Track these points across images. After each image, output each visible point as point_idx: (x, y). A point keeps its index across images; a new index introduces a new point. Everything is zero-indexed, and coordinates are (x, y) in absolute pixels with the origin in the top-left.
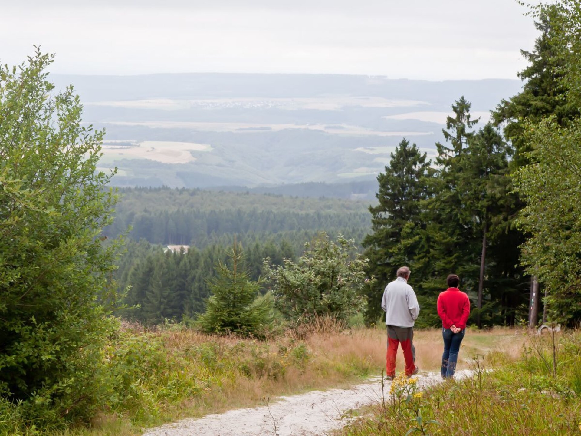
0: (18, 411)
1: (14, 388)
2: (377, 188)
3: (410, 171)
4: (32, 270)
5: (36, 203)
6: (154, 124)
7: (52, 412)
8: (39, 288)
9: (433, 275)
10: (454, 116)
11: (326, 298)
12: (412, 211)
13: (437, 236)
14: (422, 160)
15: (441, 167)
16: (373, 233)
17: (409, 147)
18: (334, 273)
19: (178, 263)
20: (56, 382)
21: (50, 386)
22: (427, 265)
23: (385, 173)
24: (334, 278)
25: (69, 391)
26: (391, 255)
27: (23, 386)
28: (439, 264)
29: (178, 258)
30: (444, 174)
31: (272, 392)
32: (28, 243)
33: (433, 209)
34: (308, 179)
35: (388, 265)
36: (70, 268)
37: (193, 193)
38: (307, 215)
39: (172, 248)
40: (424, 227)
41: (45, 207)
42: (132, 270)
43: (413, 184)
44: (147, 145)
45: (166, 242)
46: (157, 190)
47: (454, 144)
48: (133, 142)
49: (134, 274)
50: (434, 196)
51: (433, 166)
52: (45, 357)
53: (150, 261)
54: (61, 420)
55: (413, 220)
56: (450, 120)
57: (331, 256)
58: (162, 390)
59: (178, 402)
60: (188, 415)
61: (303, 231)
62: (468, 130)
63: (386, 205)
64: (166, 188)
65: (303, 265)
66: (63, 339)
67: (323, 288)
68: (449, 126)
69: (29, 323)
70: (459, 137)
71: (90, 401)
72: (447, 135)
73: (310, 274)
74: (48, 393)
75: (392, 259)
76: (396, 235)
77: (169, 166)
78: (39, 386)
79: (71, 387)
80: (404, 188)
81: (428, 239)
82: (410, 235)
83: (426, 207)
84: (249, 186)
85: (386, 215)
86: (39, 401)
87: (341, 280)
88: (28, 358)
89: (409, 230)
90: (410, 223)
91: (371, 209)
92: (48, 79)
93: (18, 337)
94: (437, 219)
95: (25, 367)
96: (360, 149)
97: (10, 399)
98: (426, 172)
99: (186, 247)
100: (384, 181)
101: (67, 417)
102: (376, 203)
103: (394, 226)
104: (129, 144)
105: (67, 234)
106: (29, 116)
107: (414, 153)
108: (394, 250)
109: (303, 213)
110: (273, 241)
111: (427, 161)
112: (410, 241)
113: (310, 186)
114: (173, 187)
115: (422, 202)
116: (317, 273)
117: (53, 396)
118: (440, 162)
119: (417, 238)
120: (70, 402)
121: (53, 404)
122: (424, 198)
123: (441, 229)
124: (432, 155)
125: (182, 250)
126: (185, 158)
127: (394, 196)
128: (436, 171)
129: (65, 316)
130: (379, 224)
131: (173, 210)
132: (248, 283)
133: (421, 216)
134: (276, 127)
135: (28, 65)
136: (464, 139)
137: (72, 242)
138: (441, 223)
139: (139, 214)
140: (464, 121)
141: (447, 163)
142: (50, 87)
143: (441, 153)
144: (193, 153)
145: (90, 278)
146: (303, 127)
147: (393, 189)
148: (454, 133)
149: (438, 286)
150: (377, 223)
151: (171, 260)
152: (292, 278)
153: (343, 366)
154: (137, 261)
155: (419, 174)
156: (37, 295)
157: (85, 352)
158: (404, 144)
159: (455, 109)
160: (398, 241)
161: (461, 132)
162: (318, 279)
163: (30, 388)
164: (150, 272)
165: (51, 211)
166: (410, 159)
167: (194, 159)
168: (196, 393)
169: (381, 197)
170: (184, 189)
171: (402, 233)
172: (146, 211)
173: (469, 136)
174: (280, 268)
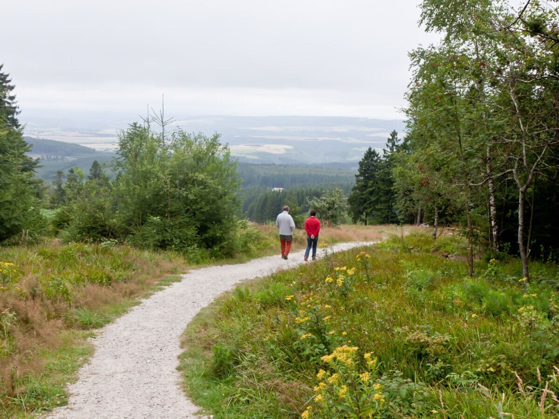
0: (209, 252)
1: (207, 244)
2: (358, 167)
3: (372, 160)
4: (214, 206)
5: (215, 184)
6: (269, 137)
7: (220, 253)
8: (216, 212)
9: (381, 202)
10: (391, 138)
11: (330, 213)
12: (372, 177)
13: (382, 187)
14: (377, 156)
15: (385, 159)
16: (356, 185)
17: (372, 150)
18: (334, 203)
19: (278, 196)
20: (221, 243)
21: (219, 244)
22: (378, 199)
23: (362, 161)
24: (334, 205)
25: (225, 246)
26: (363, 195)
27: (210, 244)
28: (383, 199)
29: (278, 193)
30: (386, 162)
31: (299, 248)
32: (212, 197)
33: (381, 176)
34: (334, 161)
35: (362, 198)
36: (226, 206)
37: (285, 167)
38: (332, 176)
39: (276, 189)
40: (377, 183)
41: (218, 185)
42: (259, 198)
43: (373, 165)
44: (266, 146)
45: (274, 187)
46: (270, 165)
47: (391, 149)
48: (261, 144)
49: (259, 200)
50: (382, 171)
51: (381, 158)
52: (218, 235)
53: (266, 194)
54: (223, 255)
55: (373, 180)
56: (389, 139)
57: (333, 196)
58: (259, 246)
59: (264, 251)
60: (268, 255)
61: (331, 183)
62: (396, 144)
63: (362, 174)
64: (274, 164)
65: (322, 200)
66: (224, 229)
67: (329, 209)
68: (388, 142)
69: (212, 223)
70: (393, 146)
71: (233, 249)
72: (388, 146)
73: (324, 203)
74: (219, 246)
75: (364, 196)
76: (365, 187)
77: (276, 155)
78: (216, 244)
79: (226, 245)
80: (369, 167)
81: (379, 188)
82: (371, 187)
83: (378, 175)
84: (309, 164)
85: (362, 178)
86: (215, 249)
87: (336, 206)
88: (212, 235)
89: (371, 185)
90: (371, 182)
91: (356, 176)
92: (219, 142)
93: (209, 228)
94: (383, 180)
95: (211, 238)
96: (356, 148)
97: (206, 248)
98: (379, 161)
99: (281, 189)
100: (361, 164)
101: (225, 254)
102: (358, 173)
103: (365, 183)
104: (259, 145)
105: (225, 194)
106: (213, 153)
107: (374, 153)
108: (365, 192)
109: (331, 175)
110: (318, 187)
111: (379, 156)
112: (371, 189)
113: (335, 164)
114: (277, 163)
115: (376, 173)
116: (327, 203)
117: (221, 247)
118: (384, 156)
119: (374, 188)
120: (226, 249)
121: (220, 250)
122: (377, 171)
123: (384, 184)
124: (381, 153)
125: (280, 190)
126: (282, 152)
127: (365, 170)
128: (382, 160)
129: (224, 221)
130: (359, 181)
131: (276, 173)
132: (297, 207)
133: (376, 179)
134: (320, 139)
135: (213, 137)
136: (394, 147)
137: (227, 197)
138: (384, 181)
139: (262, 175)
140: (395, 140)
141: (387, 157)
142: (220, 145)
143: (385, 153)
144: (285, 149)
145: (233, 209)
146: (332, 139)
147: (365, 167)
148: (390, 144)
149: (382, 207)
150: (358, 181)
151: (275, 194)
152: (317, 205)
153: (328, 240)
154: (261, 195)
155: (376, 161)
156: (215, 214)
157: (232, 233)
158: (370, 149)
159: (391, 135)
160: (366, 189)
161: (393, 144)
162: (327, 205)
163: (213, 245)
164: (266, 199)
165: (220, 187)
166: (372, 155)
167: (286, 152)
168: (271, 248)
169: (360, 171)
170: (281, 165)
171: (368, 186)
172: (265, 173)
173: (397, 146)
174: (313, 201)
